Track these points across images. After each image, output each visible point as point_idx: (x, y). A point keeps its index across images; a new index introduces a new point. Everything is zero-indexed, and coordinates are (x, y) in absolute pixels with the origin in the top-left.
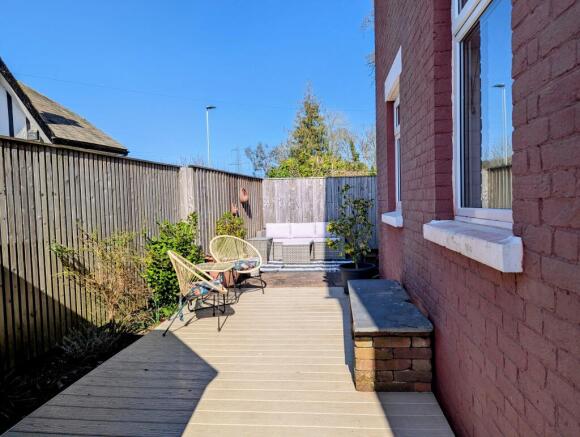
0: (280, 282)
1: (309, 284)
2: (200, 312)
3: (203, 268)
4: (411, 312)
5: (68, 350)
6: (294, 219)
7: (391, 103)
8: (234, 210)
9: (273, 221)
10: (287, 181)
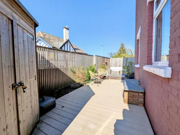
0: (112, 78)
1: (118, 79)
2: (95, 82)
3: (96, 74)
4: (139, 87)
5: (72, 86)
6: (116, 66)
7: (138, 40)
8: (104, 64)
9: (112, 66)
10: (115, 58)
